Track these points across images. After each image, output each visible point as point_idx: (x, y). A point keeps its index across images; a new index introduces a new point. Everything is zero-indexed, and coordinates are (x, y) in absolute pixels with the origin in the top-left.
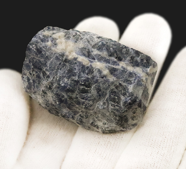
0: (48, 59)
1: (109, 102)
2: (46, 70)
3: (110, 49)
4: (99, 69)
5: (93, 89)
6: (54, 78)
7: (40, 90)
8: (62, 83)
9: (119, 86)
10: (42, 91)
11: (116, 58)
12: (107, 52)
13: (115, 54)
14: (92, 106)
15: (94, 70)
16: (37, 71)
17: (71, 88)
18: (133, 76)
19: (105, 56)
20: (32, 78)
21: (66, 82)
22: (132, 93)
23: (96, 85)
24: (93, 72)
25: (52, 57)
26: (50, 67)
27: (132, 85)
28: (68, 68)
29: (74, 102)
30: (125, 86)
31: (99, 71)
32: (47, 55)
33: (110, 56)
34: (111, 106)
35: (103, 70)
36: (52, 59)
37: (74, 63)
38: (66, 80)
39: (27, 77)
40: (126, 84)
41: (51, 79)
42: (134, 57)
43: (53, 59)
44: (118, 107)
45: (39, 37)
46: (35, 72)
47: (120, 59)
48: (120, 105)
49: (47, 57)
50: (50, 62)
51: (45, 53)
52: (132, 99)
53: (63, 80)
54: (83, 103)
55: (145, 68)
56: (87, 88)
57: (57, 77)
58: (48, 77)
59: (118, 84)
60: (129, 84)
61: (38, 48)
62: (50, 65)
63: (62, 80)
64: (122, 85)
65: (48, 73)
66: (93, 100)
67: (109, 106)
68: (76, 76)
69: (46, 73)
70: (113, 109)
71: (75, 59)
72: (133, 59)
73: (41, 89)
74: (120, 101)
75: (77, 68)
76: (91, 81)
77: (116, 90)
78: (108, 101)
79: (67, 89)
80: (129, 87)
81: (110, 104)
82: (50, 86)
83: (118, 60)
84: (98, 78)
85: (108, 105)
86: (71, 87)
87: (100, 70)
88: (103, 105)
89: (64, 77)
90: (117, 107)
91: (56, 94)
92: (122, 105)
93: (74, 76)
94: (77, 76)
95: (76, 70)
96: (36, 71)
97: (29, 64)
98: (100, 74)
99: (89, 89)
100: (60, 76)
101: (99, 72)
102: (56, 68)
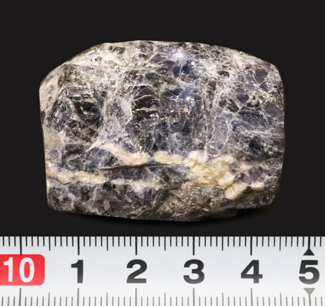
0: (233, 137)
1: (95, 100)
2: (230, 116)
3: (131, 199)
4: (133, 152)
5: (129, 111)
6: (211, 106)
7: (234, 75)
8: (192, 102)
9: (89, 136)
10: (230, 75)
11: (114, 186)
12: (136, 191)
13: (119, 192)
14: (124, 81)
15: (141, 147)
16: (250, 108)
17: (171, 99)
18: (71, 164)
19: (135, 183)
20: (257, 91)
21: (184, 108)
22: (59, 131)
23: (126, 120)
24: (142, 143)
25: (228, 144)
26: (225, 123)
27: (64, 146)
28: (191, 134)
29: (160, 76)
30: (76, 140)
31: (130, 149)
32: (238, 143)
33: (126, 187)
34: (90, 94)
35: (125, 153)
36: (227, 140)
37: (185, 148)
38: (186, 110)
39: (267, 91)
40: (75, 143)
41: (214, 101)
42: (83, 199)
43: (225, 141)
44: (75, 96)
45: (270, 175)
46: (253, 104)
47: (106, 186)
48: (72, 101)
49: (237, 141)
50: (228, 132)
51: (242, 146)
52: (54, 119)
53: (190, 107)
54: (140, 80)
55: (56, 187)
56: (142, 109)
57: (205, 109)
58: (222, 104)
59: (92, 139)
60: (71, 146)
61: (260, 150)
62: (226, 126)
63: (193, 108)
64: (83, 139)
65: (225, 111)
66: (125, 92)
67: (93, 92)
68: (172, 126)
69: (229, 111)
70: (83, 89)
71: (185, 156)
72: (83, 194)
73: (233, 77)
74: (76, 108)
75: (176, 140)
76: (137, 125)
77: (92, 127)
78: (99, 100)
79: (178, 95)
80: (68, 139)
81: (92, 96)
82: (214, 89)
83: (110, 184)
84: (127, 135)
85: (94, 93)
86: (172, 101)
87: (130, 152)
88: (104, 90)
89: (193, 114)
90: (78, 96)
91: (198, 77)
92: (70, 103)
93: (175, 124)
94: (169, 126)
95: (177, 136)
96: (252, 106)
97: (269, 116)
98: (125, 144)
99: (138, 110)
100: (199, 113)
101: (130, 147)
102: (213, 126)
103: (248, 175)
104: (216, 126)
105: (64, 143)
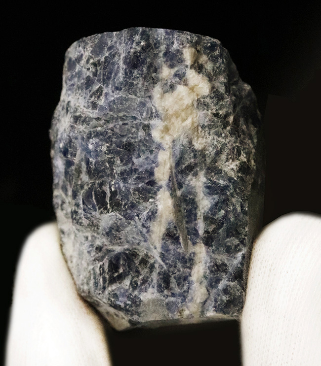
0: (129, 89)
1: (105, 259)
2: (107, 94)
3: (220, 211)
4: (157, 210)
5: (110, 216)
6: (98, 119)
7: (69, 95)
8: (94, 142)
9: (148, 266)
10: (69, 100)
11: (206, 232)
12: (210, 206)
13: (213, 226)
14: (81, 225)
15: (150, 200)
16: (98, 73)
17: (94, 167)
18: (183, 286)
20: (82, 67)
21: (101, 151)
22: (141, 301)
23: (120, 219)
24: (146, 200)
25: (138, 95)
26: (114, 101)
27: (158, 294)
28: (133, 140)
29: (75, 183)
30: (152, 281)
31: (152, 213)
32: (135, 82)
33: (206, 218)
34: (99, 266)
35: (159, 220)
36: (133, 97)
37: (150, 147)
38: (104, 149)
39: (82, 55)
40: (155, 281)
41: (91, 115)
42: (226, 271)
43: (135, 99)
44: (102, 283)
46: (94, 70)
47: (208, 241)
48: (108, 286)
49: (132, 84)
50: (124, 96)
51: (138, 78)
52: (128, 307)
53: (100, 143)
54: (77, 205)
55: (213, 305)
56: (108, 201)
57: (102, 126)
58: (94, 106)
59: (152, 261)
60: (159, 286)
61: (140, 56)
62: (118, 99)
63: (101, 140)
64: (151, 272)
65: (102, 102)
66: (93, 223)
67: (97, 262)
68: (124, 165)
69: (101, 98)
70: (95, 274)
71: (159, 147)
72: (219, 270)
73: (70, 97)
74: (116, 282)
75: (141, 159)
76: (124, 206)
77: (137, 262)
78: (106, 254)
79: (89, 159)
80: (150, 290)
81: (101, 263)
82: (80, 117)
83: (205, 237)
84: (137, 218)
85: (98, 260)
86: (95, 165)
87: (156, 213)
88: (95, 248)
89: (108, 140)
90: (101, 280)
92: (110, 289)
93: (122, 161)
94: (124, 168)
95: (137, 158)
96: (97, 71)
97: (106, 49)
98: (147, 219)
99: (108, 206)
100: (107, 132)
101: (150, 214)
102: (121, 114)
103: (176, 69)
104: (120, 111)
105: (155, 294)
